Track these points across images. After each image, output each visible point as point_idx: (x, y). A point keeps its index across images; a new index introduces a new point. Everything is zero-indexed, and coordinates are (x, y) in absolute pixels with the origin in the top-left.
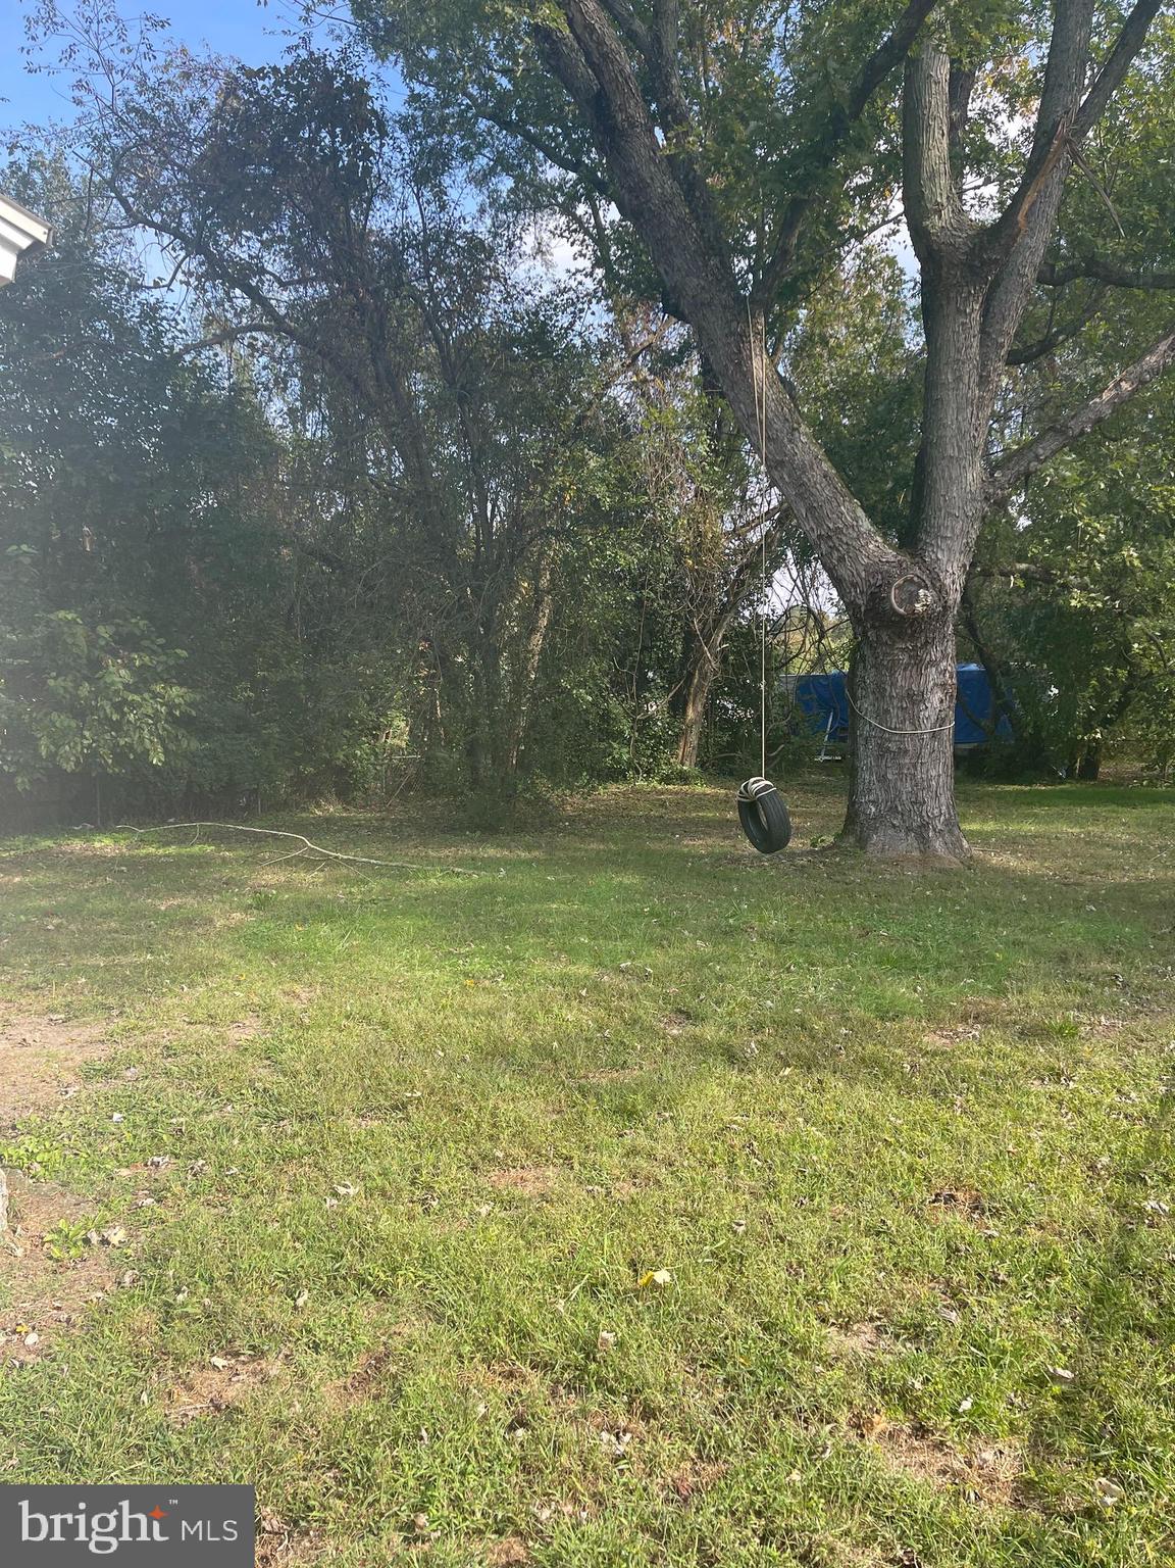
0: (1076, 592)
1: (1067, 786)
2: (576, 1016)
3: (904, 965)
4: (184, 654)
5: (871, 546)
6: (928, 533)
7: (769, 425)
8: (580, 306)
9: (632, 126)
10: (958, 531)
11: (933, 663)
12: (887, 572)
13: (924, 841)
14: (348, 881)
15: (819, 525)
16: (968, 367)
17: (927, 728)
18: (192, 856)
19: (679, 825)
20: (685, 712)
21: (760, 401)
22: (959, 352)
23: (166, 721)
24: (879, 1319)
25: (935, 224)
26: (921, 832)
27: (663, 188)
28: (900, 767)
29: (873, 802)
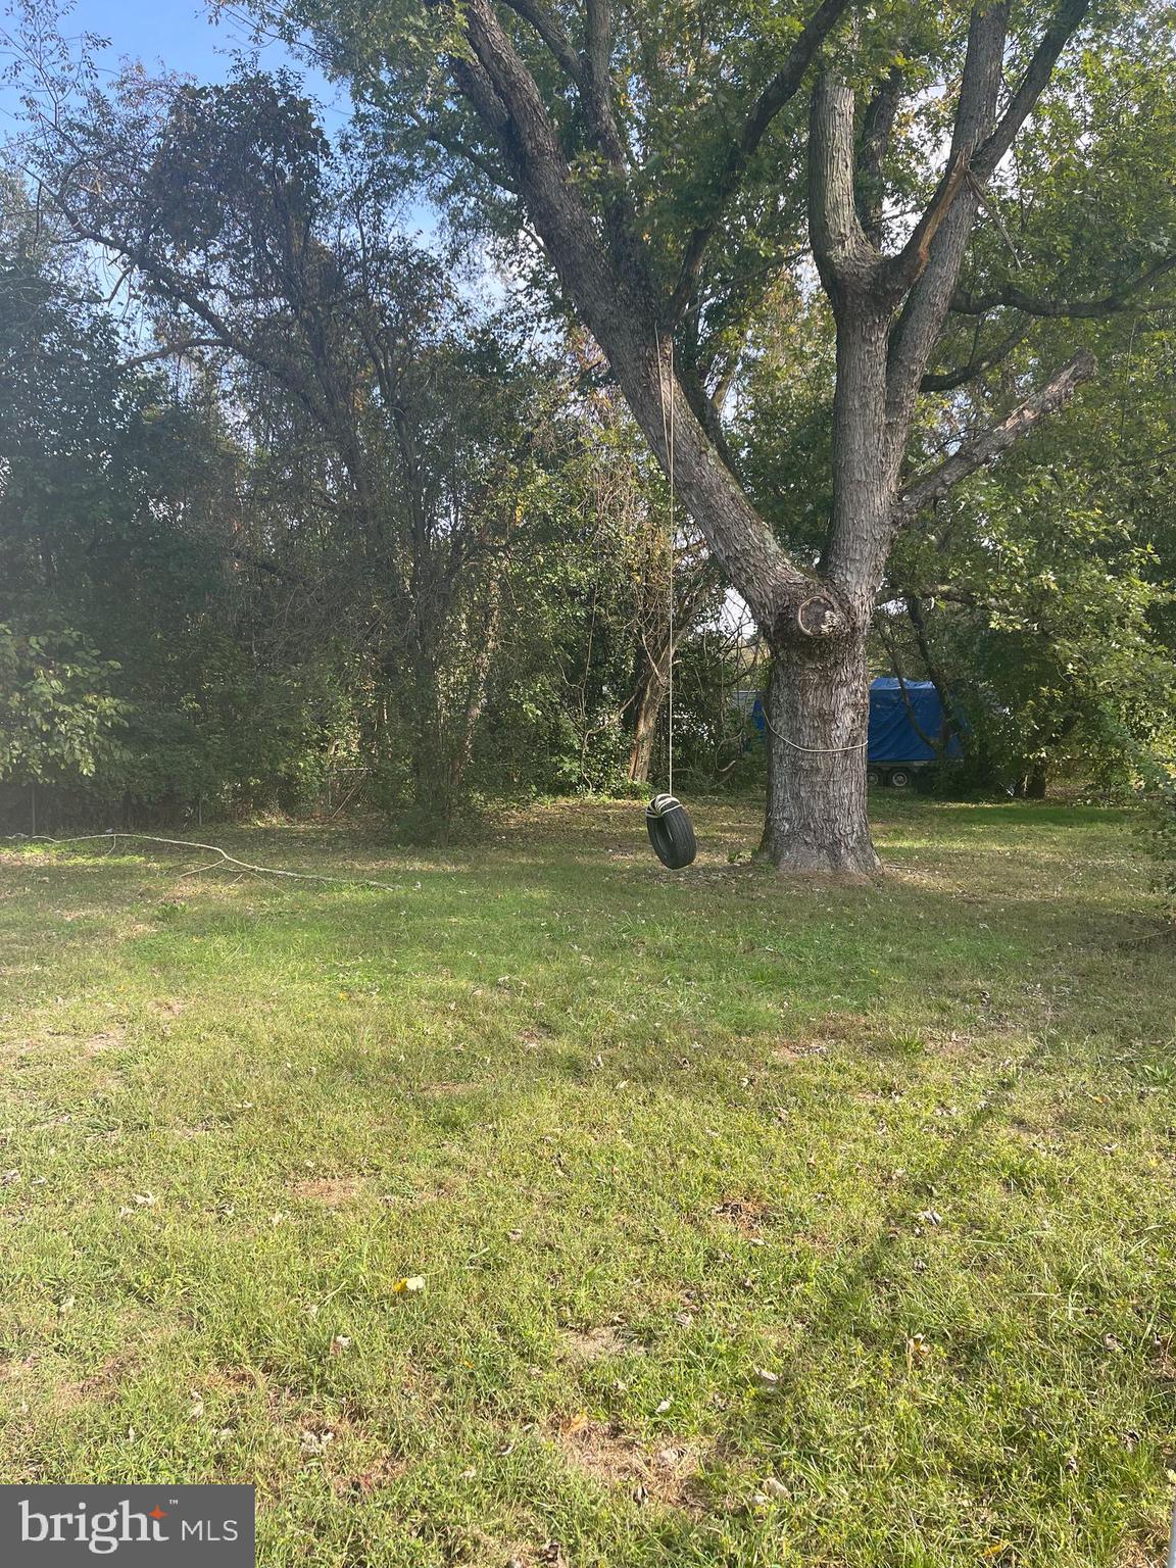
0: (996, 614)
1: (1014, 804)
2: (436, 1029)
3: (777, 981)
4: (118, 665)
5: (778, 568)
6: (837, 556)
7: (677, 449)
8: (529, 325)
9: (542, 153)
10: (866, 554)
11: (843, 683)
12: (795, 593)
13: (835, 858)
14: (264, 893)
15: (727, 547)
16: (874, 393)
17: (838, 747)
18: (118, 867)
19: (616, 839)
20: (636, 727)
21: (668, 424)
22: (865, 379)
23: (99, 732)
24: (621, 1324)
25: (839, 254)
26: (833, 849)
27: (572, 214)
28: (813, 785)
29: (787, 819)
